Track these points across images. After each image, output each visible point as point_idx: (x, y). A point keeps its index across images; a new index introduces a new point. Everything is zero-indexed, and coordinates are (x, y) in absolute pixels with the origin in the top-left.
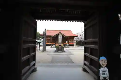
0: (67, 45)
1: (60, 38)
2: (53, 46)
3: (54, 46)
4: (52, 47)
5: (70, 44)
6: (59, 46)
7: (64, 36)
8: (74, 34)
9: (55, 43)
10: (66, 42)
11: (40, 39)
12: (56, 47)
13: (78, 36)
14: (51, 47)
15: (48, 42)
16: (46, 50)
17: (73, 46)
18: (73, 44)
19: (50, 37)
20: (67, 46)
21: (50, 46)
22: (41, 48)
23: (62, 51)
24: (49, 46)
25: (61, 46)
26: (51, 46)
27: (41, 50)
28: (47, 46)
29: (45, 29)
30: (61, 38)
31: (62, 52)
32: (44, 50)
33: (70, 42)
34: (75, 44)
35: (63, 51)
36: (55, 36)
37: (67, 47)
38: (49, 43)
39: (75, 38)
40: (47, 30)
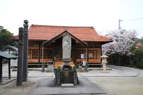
0: (84, 64)
1: (66, 44)
2: (46, 66)
3: (51, 67)
4: (46, 69)
5: (91, 61)
6: (65, 67)
7: (75, 41)
8: (101, 37)
9: (54, 60)
10: (82, 56)
11: (13, 50)
12: (56, 71)
13: (112, 41)
14: (43, 71)
15: (33, 58)
16: (28, 79)
17: (99, 66)
18: (99, 61)
19: (39, 42)
20: (83, 66)
21: (41, 66)
22: (14, 74)
23: (73, 83)
24: (37, 67)
25: (69, 67)
26: (41, 69)
27: (12, 79)
28: (29, 67)
29: (26, 22)
30: (70, 46)
31: (72, 85)
32: (21, 79)
33: (91, 55)
34: (104, 61)
35: (75, 81)
36: (52, 40)
37: (83, 69)
38: (37, 61)
39: (103, 46)
40: (33, 26)
